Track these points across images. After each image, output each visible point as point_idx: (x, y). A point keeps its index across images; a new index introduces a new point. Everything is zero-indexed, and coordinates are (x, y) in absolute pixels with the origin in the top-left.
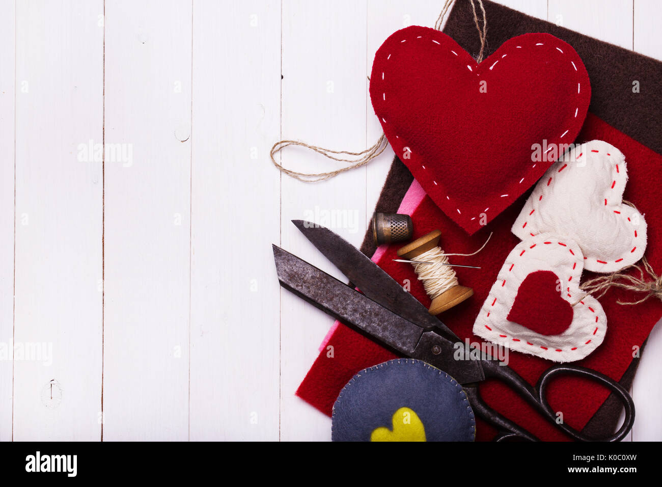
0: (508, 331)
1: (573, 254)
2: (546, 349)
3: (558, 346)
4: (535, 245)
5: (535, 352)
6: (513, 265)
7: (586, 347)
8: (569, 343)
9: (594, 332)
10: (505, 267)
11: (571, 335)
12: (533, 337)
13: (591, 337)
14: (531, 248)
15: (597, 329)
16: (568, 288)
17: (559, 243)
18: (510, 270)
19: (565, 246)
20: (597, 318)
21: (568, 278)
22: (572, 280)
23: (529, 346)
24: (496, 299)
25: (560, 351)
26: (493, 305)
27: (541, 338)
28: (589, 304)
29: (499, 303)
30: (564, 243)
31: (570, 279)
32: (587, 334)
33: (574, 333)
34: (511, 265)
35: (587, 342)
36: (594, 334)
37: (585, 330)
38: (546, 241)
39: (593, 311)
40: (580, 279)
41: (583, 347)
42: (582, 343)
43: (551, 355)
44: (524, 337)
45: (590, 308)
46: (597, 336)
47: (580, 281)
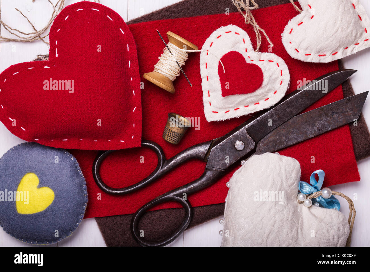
0: (228, 106)
1: (239, 34)
2: (258, 103)
3: (264, 96)
4: (212, 43)
5: (253, 109)
6: (206, 63)
7: (282, 86)
8: (269, 91)
9: (281, 74)
10: (202, 67)
11: (268, 84)
12: (246, 99)
13: (281, 78)
14: (211, 46)
15: (281, 71)
16: (249, 57)
17: (226, 33)
18: (206, 67)
19: (230, 32)
20: (278, 64)
21: (245, 51)
22: (247, 50)
23: (247, 108)
24: (209, 91)
25: (268, 99)
26: (209, 96)
27: (250, 97)
28: (268, 58)
29: (211, 92)
30: (229, 31)
31: (246, 51)
32: (277, 78)
33: (269, 81)
34: (205, 64)
35: (280, 83)
36: (282, 75)
37: (274, 76)
38: (217, 37)
39: (273, 61)
40: (252, 47)
41: (280, 88)
42: (277, 85)
43: (264, 105)
44: (240, 103)
45: (269, 61)
46: (285, 75)
47: (253, 47)
